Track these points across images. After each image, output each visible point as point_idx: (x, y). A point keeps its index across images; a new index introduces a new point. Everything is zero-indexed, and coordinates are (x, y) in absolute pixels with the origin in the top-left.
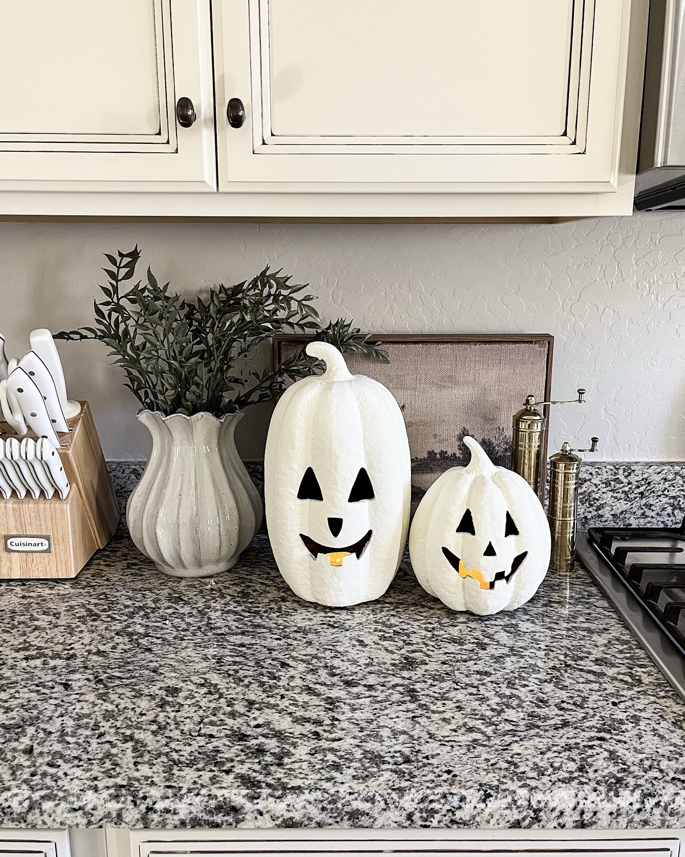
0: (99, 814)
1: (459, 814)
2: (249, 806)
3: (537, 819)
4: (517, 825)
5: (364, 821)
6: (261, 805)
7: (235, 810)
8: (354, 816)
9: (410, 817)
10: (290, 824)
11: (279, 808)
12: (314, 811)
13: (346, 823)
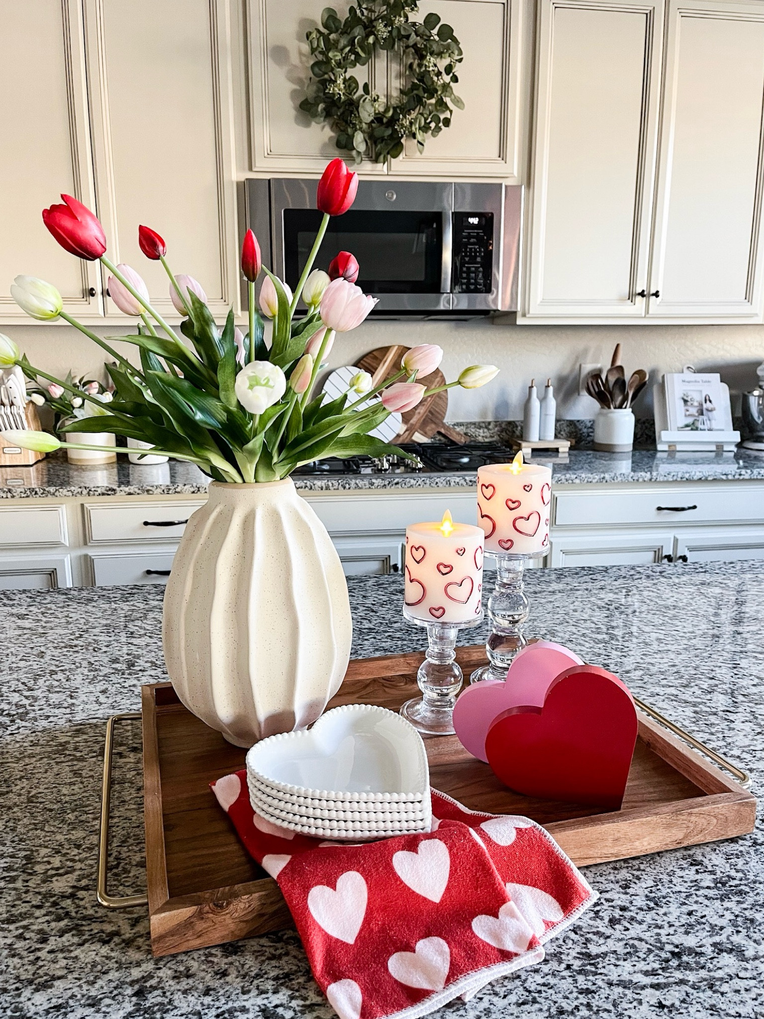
0: (75, 492)
1: (177, 490)
2: (118, 489)
3: (199, 491)
4: (193, 492)
5: (151, 492)
6: (121, 488)
7: (114, 490)
8: (148, 491)
9: (163, 491)
10: (130, 494)
11: (127, 489)
12: (136, 490)
13: (146, 493)
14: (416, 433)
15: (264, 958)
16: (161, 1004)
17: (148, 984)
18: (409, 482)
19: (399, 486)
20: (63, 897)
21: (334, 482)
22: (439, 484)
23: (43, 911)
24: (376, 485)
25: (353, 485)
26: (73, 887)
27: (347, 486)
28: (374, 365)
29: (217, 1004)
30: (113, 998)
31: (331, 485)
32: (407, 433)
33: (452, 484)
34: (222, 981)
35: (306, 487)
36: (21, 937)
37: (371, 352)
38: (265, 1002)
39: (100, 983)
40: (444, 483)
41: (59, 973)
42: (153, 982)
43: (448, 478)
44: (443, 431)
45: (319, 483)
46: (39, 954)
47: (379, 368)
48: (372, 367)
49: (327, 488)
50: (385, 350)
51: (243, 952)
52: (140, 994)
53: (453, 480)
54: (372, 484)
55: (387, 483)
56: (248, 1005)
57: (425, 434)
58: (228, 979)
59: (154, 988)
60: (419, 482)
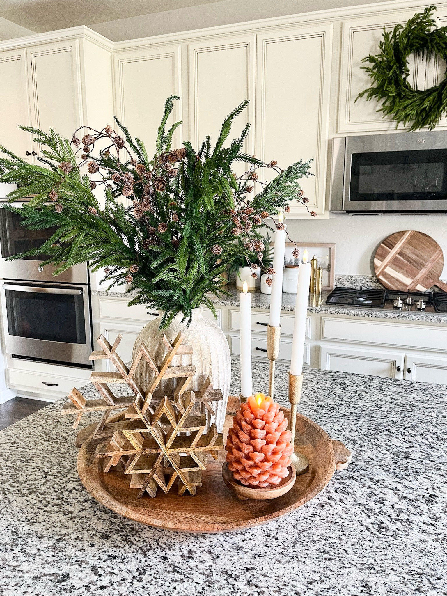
14: (419, 285)
15: (113, 545)
16: (62, 548)
17: (64, 538)
18: (412, 317)
19: (404, 319)
20: (67, 490)
21: (362, 312)
22: (432, 320)
23: (56, 494)
24: (389, 316)
25: (374, 315)
26: (74, 488)
27: (370, 315)
28: (395, 242)
29: (80, 556)
30: (48, 538)
31: (360, 313)
32: (413, 284)
33: (442, 321)
34: (90, 548)
35: (345, 313)
36: (41, 502)
37: (393, 234)
38: (97, 564)
39: (50, 530)
40: (436, 320)
41: (40, 521)
42: (66, 538)
43: (439, 317)
44: (438, 285)
45: (353, 312)
46: (40, 510)
47: (398, 244)
48: (393, 243)
49: (358, 315)
50: (402, 233)
51: (108, 539)
52: (58, 540)
53: (443, 319)
54: (387, 316)
55: (396, 316)
56: (90, 562)
57: (425, 286)
58: (93, 548)
59: (65, 540)
60: (418, 318)
